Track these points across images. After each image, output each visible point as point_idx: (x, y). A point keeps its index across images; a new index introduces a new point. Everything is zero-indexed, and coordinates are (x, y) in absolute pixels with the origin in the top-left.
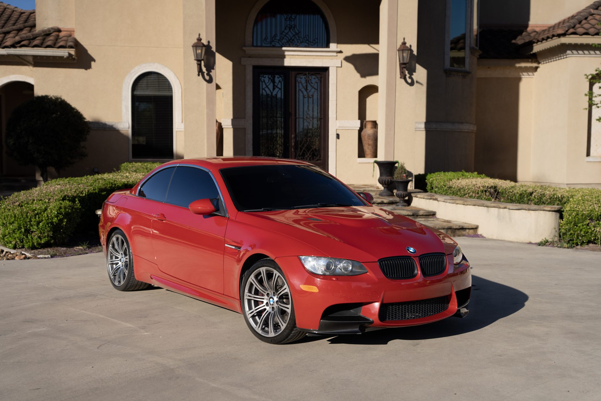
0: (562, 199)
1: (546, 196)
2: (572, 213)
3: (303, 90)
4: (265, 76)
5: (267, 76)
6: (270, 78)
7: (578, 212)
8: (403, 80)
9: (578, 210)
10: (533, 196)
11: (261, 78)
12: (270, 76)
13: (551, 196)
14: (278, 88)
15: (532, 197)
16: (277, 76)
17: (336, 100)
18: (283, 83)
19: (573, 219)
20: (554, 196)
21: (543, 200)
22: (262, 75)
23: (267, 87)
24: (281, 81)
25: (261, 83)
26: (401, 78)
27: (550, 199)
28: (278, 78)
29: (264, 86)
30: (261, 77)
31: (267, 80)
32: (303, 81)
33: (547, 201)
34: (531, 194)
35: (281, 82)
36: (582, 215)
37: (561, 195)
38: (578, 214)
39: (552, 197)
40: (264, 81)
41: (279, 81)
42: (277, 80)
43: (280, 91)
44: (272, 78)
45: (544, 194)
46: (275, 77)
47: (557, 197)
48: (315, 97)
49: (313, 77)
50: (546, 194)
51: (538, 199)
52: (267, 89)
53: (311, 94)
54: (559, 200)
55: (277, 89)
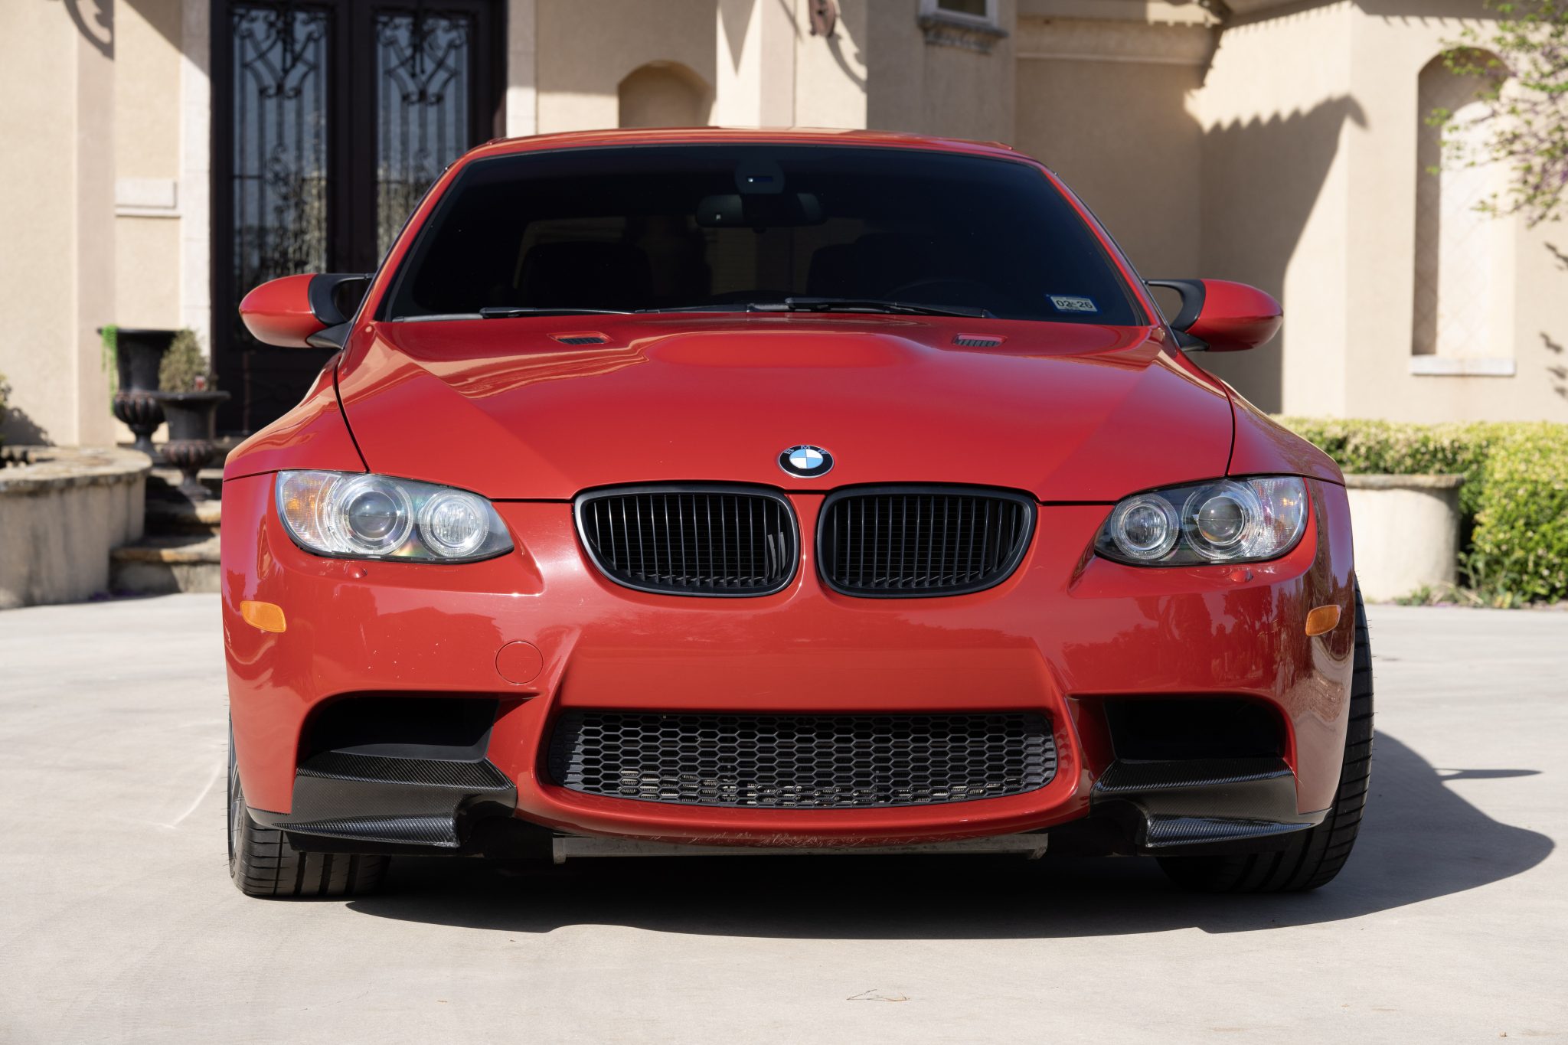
0: (1455, 454)
1: (1398, 447)
2: (1517, 489)
3: (403, 73)
4: (254, 13)
5: (260, 14)
6: (271, 25)
7: (1536, 488)
8: (820, 41)
9: (1534, 477)
10: (1350, 448)
11: (240, 22)
12: (272, 17)
13: (1416, 446)
14: (306, 63)
15: (1344, 451)
16: (301, 16)
17: (532, 114)
18: (323, 43)
19: (1521, 508)
20: (1425, 444)
21: (1385, 461)
22: (241, 11)
23: (262, 56)
24: (316, 35)
25: (237, 42)
26: (813, 33)
27: (1413, 456)
28: (306, 23)
29: (251, 55)
30: (236, 19)
31: (260, 28)
32: (403, 36)
33: (1399, 463)
34: (1341, 444)
35: (316, 41)
36: (1552, 496)
37: (1453, 442)
38: (1534, 494)
39: (1417, 451)
40: (250, 34)
41: (310, 38)
42: (301, 31)
43: (311, 77)
44: (280, 24)
45: (1387, 441)
46: (294, 19)
47: (1436, 449)
48: (449, 102)
49: (444, 23)
50: (1392, 441)
51: (1367, 458)
52: (259, 66)
53: (433, 88)
54: (1445, 459)
55: (301, 69)
